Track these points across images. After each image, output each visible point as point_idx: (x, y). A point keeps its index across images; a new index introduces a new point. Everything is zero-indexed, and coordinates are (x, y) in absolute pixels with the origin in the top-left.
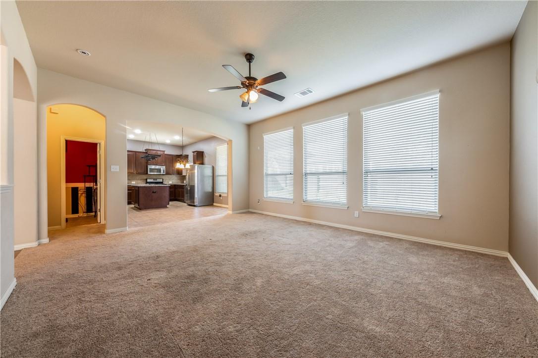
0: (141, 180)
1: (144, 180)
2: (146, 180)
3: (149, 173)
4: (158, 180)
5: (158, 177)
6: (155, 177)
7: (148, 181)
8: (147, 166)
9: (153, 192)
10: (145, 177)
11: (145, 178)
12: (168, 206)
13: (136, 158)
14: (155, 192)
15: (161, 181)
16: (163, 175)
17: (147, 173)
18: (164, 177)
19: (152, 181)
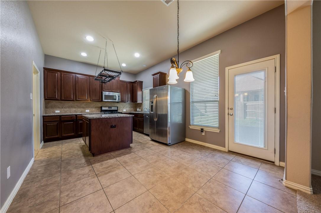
0: (96, 108)
1: (98, 108)
2: (101, 107)
3: (104, 100)
4: (113, 108)
5: (113, 104)
6: (109, 105)
7: (103, 109)
8: (102, 93)
9: (112, 127)
10: (99, 104)
11: (100, 106)
12: (131, 145)
13: (90, 83)
14: (115, 127)
15: (116, 109)
16: (118, 102)
17: (102, 101)
18: (118, 105)
19: (107, 109)
